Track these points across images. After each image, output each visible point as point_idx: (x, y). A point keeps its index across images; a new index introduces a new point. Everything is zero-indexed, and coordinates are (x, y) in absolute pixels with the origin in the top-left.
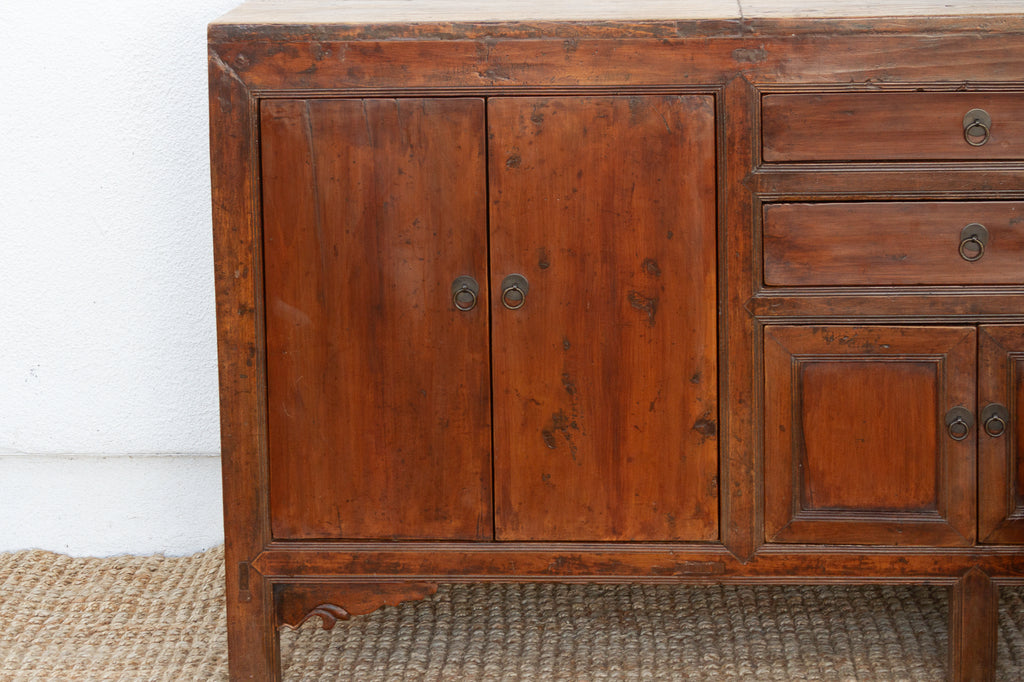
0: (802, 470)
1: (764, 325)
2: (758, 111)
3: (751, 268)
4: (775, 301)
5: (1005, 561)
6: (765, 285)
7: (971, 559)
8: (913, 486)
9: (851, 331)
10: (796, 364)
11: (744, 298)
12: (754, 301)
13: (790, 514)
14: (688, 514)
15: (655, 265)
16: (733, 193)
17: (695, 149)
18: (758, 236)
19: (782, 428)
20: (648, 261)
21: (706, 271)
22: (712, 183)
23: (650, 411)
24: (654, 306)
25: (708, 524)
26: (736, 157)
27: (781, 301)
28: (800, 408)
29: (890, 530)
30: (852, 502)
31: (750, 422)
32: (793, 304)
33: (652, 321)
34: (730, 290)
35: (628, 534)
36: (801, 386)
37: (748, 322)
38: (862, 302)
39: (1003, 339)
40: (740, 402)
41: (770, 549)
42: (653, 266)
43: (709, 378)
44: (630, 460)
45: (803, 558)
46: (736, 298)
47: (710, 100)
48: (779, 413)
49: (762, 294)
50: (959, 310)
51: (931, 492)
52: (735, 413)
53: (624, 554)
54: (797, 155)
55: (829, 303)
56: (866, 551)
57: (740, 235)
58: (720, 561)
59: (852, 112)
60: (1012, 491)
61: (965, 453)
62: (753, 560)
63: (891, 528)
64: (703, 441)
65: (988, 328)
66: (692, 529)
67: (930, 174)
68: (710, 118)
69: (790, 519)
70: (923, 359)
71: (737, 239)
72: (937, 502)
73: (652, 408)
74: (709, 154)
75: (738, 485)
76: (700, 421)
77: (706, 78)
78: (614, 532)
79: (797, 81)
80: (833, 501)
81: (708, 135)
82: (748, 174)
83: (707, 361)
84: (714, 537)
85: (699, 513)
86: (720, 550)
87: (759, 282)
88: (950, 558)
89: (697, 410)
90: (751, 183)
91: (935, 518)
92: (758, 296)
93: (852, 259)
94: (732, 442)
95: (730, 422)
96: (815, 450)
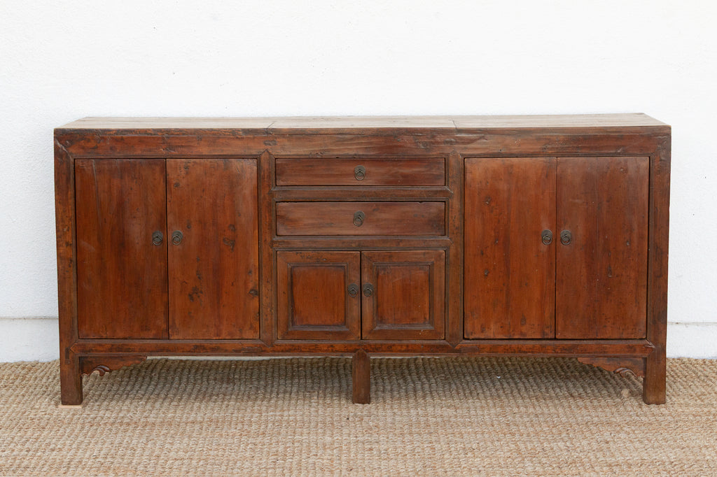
0: (293, 310)
1: (277, 251)
2: (274, 166)
3: (271, 228)
4: (281, 242)
5: (373, 347)
6: (277, 235)
7: (359, 346)
8: (336, 316)
9: (311, 253)
10: (289, 267)
11: (268, 239)
12: (273, 241)
13: (288, 327)
14: (247, 328)
15: (234, 226)
16: (264, 198)
17: (249, 181)
18: (274, 215)
19: (284, 293)
20: (231, 225)
21: (254, 230)
22: (256, 194)
24: (233, 243)
25: (255, 332)
26: (266, 184)
27: (283, 242)
28: (292, 285)
29: (327, 334)
30: (312, 322)
31: (271, 290)
32: (288, 243)
33: (233, 249)
34: (263, 237)
35: (223, 336)
36: (292, 276)
37: (271, 250)
38: (315, 242)
39: (371, 257)
40: (268, 282)
41: (280, 342)
43: (255, 273)
44: (224, 306)
45: (293, 346)
46: (265, 240)
47: (255, 161)
48: (282, 287)
49: (277, 239)
50: (353, 245)
51: (343, 319)
52: (265, 287)
53: (221, 344)
54: (290, 183)
55: (302, 242)
57: (267, 215)
59: (311, 166)
60: (375, 319)
61: (355, 303)
62: (273, 346)
63: (327, 333)
64: (253, 298)
65: (365, 253)
66: (249, 334)
67: (342, 191)
68: (255, 168)
69: (287, 329)
70: (339, 265)
71: (266, 216)
72: (345, 323)
73: (233, 285)
74: (255, 182)
75: (267, 315)
76: (252, 290)
77: (254, 152)
78: (218, 335)
79: (289, 153)
80: (305, 322)
81: (255, 175)
82: (270, 190)
83: (255, 266)
84: (258, 337)
85: (252, 327)
86: (260, 342)
87: (275, 234)
88: (351, 345)
89: (251, 286)
90: (271, 193)
91: (344, 329)
92: (274, 239)
93: (312, 225)
94: (264, 298)
95: (264, 290)
96: (297, 302)
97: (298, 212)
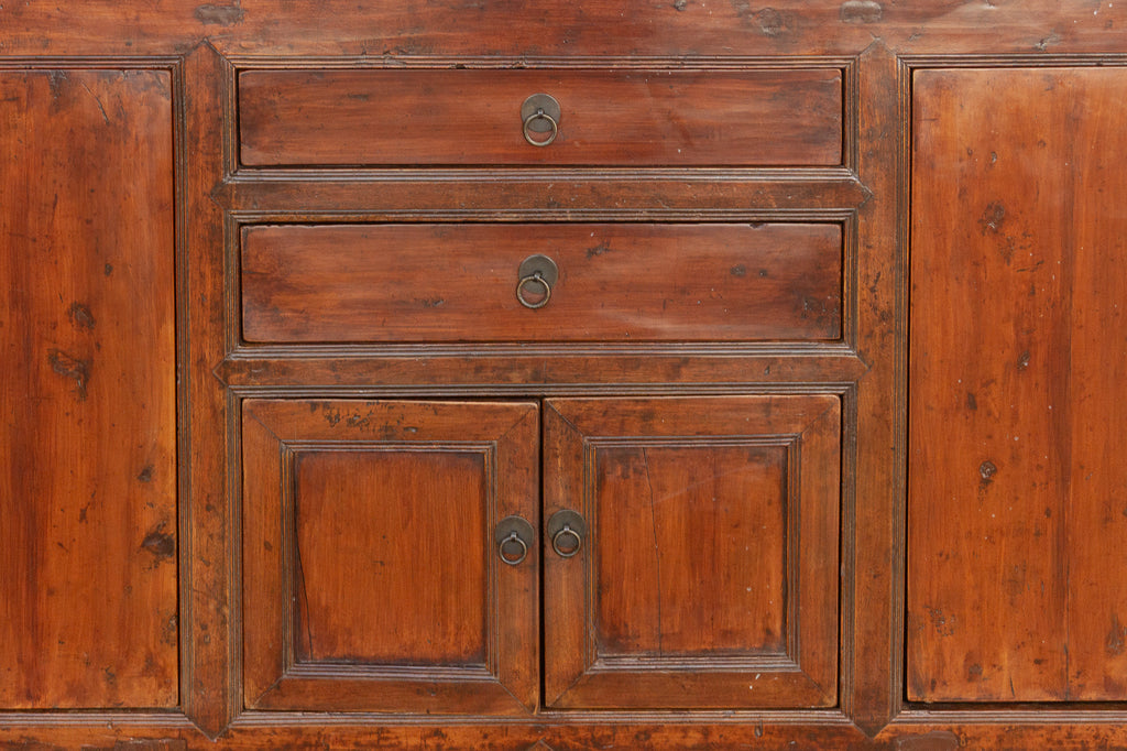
0: (297, 607)
1: (242, 399)
2: (232, 94)
3: (222, 318)
4: (257, 365)
5: (582, 734)
6: (243, 342)
7: (534, 731)
8: (451, 628)
9: (364, 408)
10: (288, 455)
11: (212, 357)
12: (226, 364)
13: (279, 666)
14: (136, 667)
15: (88, 312)
16: (197, 210)
17: (145, 147)
18: (233, 272)
19: (268, 546)
20: (76, 307)
21: (161, 321)
22: (168, 195)
23: (81, 521)
24: (86, 371)
25: (164, 683)
26: (201, 160)
27: (266, 365)
28: (295, 517)
29: (419, 692)
30: (368, 651)
31: (222, 538)
32: (284, 369)
33: (83, 393)
34: (193, 349)
35: (49, 699)
36: (295, 486)
37: (219, 395)
38: (379, 366)
39: (577, 418)
40: (208, 508)
41: (251, 719)
42: (85, 314)
43: (165, 474)
44: (51, 592)
45: (298, 732)
46: (201, 361)
47: (165, 77)
48: (265, 526)
49: (244, 354)
50: (516, 378)
51: (477, 638)
52: (201, 525)
53: (41, 728)
54: (287, 156)
55: (333, 367)
56: (387, 721)
57: (207, 270)
58: (180, 737)
59: (366, 97)
60: (592, 633)
61: (520, 583)
62: (226, 735)
63: (421, 689)
64: (157, 564)
65: (556, 404)
66: (141, 691)
67: (474, 186)
68: (165, 103)
69: (278, 675)
70: (464, 449)
71: (202, 275)
72: (485, 653)
73: (83, 517)
74: (163, 154)
75: (204, 627)
76: (150, 537)
77: (158, 46)
78: (29, 696)
79: (287, 52)
80: (341, 651)
81: (163, 128)
82: (218, 184)
83: (162, 450)
84: (173, 703)
85: (151, 667)
86: (180, 721)
87: (234, 337)
88: (504, 730)
89: (147, 521)
90: (220, 193)
91: (481, 675)
92: (233, 358)
93: (368, 304)
94: (196, 566)
95: (194, 538)
96: (315, 576)
97: (316, 257)
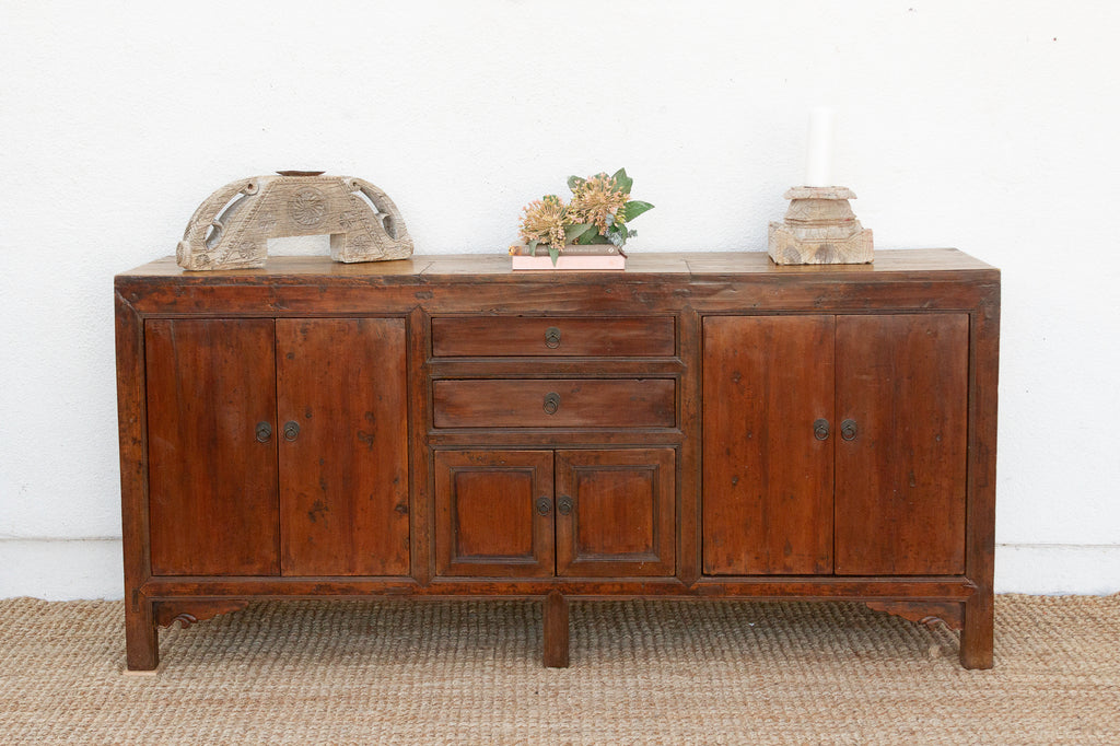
0: (457, 534)
1: (434, 450)
2: (430, 328)
3: (426, 417)
4: (440, 436)
5: (572, 586)
6: (434, 427)
7: (552, 585)
8: (519, 543)
9: (483, 453)
10: (453, 472)
11: (422, 433)
12: (428, 436)
13: (450, 558)
14: (392, 559)
15: (373, 415)
16: (416, 374)
17: (395, 350)
18: (430, 400)
19: (445, 510)
20: (368, 413)
21: (402, 418)
22: (404, 369)
23: (370, 500)
24: (372, 438)
25: (404, 565)
26: (418, 354)
27: (444, 436)
28: (456, 498)
30: (486, 552)
31: (427, 506)
32: (450, 438)
33: (371, 447)
34: (415, 430)
35: (358, 572)
36: (455, 485)
37: (425, 448)
38: (488, 437)
39: (569, 459)
40: (421, 494)
41: (438, 580)
42: (371, 416)
43: (404, 481)
44: (359, 529)
45: (458, 585)
46: (418, 435)
47: (403, 321)
48: (443, 501)
49: (434, 432)
50: (544, 441)
51: (529, 546)
52: (418, 501)
53: (355, 583)
54: (452, 352)
55: (471, 437)
56: (493, 580)
57: (420, 398)
58: (411, 587)
59: (483, 328)
60: (576, 546)
61: (547, 523)
62: (429, 586)
63: (507, 567)
64: (401, 517)
65: (560, 452)
66: (394, 569)
67: (527, 364)
68: (403, 331)
69: (450, 561)
70: (524, 469)
71: (418, 401)
72: (532, 552)
73: (371, 498)
74: (402, 351)
75: (420, 542)
76: (398, 506)
77: (401, 308)
78: (350, 570)
79: (450, 310)
80: (475, 552)
81: (402, 341)
82: (424, 363)
83: (403, 471)
84: (407, 573)
85: (399, 559)
86: (411, 580)
87: (431, 425)
88: (541, 585)
89: (397, 499)
90: (425, 368)
91: (531, 561)
92: (431, 433)
93: (484, 412)
94: (417, 517)
95: (416, 506)
96: (464, 523)
97: (464, 394)
